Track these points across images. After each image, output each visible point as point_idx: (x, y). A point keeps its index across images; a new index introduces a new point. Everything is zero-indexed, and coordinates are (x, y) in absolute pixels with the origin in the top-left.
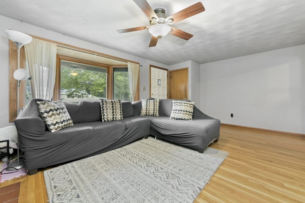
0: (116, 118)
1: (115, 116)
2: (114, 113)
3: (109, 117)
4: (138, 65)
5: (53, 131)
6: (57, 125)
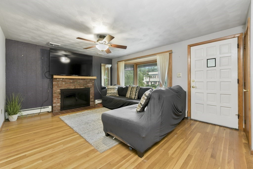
0: (131, 97)
1: (131, 96)
2: (131, 94)
4: (168, 53)
5: (107, 95)
6: (108, 94)
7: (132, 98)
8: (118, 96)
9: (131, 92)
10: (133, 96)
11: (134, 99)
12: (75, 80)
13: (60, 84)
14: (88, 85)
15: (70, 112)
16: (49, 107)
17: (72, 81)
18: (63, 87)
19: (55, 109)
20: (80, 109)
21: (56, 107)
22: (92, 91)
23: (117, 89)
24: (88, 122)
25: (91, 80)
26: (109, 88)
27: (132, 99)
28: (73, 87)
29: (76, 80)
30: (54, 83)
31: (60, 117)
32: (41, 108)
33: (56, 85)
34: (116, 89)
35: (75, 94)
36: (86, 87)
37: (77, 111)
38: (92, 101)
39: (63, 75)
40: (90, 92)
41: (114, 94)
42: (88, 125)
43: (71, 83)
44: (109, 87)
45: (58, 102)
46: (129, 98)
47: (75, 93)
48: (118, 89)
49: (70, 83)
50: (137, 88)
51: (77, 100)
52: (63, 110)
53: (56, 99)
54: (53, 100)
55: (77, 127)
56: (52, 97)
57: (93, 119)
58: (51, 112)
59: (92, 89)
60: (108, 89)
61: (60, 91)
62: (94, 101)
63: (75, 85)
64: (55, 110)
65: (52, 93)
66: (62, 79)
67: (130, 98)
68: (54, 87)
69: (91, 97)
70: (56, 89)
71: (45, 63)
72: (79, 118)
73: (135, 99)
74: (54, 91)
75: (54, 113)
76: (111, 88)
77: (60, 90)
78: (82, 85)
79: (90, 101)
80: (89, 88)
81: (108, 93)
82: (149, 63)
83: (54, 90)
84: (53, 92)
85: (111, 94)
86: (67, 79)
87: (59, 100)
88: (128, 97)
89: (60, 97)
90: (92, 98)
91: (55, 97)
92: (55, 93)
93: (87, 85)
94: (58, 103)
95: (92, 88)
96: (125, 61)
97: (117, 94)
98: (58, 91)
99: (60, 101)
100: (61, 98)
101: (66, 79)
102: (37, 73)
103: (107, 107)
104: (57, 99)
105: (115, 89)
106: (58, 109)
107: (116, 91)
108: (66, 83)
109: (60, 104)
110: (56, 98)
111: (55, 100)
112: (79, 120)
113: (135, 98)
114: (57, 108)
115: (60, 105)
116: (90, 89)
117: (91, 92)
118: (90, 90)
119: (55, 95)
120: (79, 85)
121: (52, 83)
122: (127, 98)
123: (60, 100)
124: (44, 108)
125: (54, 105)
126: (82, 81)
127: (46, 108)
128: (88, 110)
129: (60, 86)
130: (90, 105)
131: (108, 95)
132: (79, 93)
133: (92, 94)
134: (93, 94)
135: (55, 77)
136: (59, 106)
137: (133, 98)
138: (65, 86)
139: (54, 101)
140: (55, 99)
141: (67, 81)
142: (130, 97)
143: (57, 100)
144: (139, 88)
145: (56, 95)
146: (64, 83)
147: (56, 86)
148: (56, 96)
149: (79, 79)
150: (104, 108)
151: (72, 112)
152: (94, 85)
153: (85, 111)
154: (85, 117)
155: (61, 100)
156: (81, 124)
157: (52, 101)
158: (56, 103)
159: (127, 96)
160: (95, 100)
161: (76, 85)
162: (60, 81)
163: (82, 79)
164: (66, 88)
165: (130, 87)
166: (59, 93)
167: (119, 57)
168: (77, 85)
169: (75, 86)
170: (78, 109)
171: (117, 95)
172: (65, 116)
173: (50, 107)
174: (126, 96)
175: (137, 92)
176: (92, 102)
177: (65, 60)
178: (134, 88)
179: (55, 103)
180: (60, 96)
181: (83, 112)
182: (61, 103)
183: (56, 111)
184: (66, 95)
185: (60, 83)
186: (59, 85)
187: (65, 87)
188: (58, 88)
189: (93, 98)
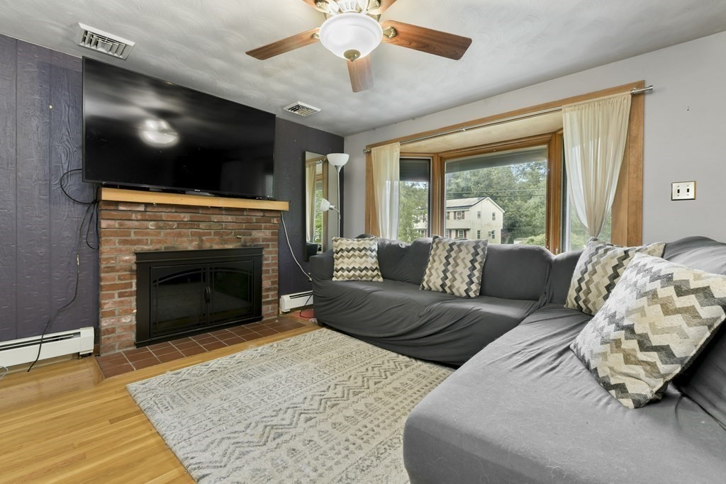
0: (450, 288)
2: (449, 275)
3: (433, 282)
4: (627, 96)
5: (334, 279)
6: (340, 273)
7: (453, 294)
8: (381, 279)
9: (450, 267)
10: (457, 284)
11: (464, 294)
12: (199, 216)
13: (132, 231)
14: (257, 234)
15: (180, 357)
16: (82, 331)
17: (186, 217)
18: (147, 244)
19: (111, 341)
20: (222, 337)
21: (113, 331)
22: (270, 260)
23: (374, 254)
24: (276, 421)
25: (267, 214)
26: (341, 250)
27: (453, 297)
28: (192, 241)
29: (204, 211)
30: (104, 224)
31: (132, 386)
32: (41, 342)
33: (115, 234)
34: (372, 251)
35: (202, 271)
36: (248, 244)
37: (210, 348)
38: (270, 299)
39: (147, 190)
40: (261, 265)
41: (364, 272)
42: (282, 452)
43: (182, 224)
44: (341, 243)
45: (125, 308)
46: (438, 291)
47: (200, 270)
48: (378, 252)
49: (178, 228)
50: (475, 248)
51: (208, 301)
52: (149, 343)
53: (116, 295)
54: (103, 301)
55: (224, 472)
56: (98, 287)
57: (295, 400)
58: (90, 354)
59: (270, 253)
60: (340, 253)
61: (134, 258)
62: (278, 302)
63: (200, 235)
64: (113, 347)
65: (97, 269)
66: (142, 208)
67: (444, 291)
68: (107, 241)
69: (266, 283)
70: (116, 250)
71: (64, 130)
72: (228, 391)
73: (468, 297)
74: (108, 259)
75: (107, 358)
76: (353, 249)
77: (137, 254)
78: (230, 236)
79: (263, 300)
80: (260, 249)
81: (339, 268)
82: (497, 151)
83: (103, 256)
84: (103, 266)
85: (352, 273)
86: (164, 210)
87: (131, 302)
88: (433, 289)
89: (134, 288)
90: (269, 290)
91: (113, 287)
92: (112, 269)
93: (250, 235)
94: (127, 312)
95: (270, 249)
96: (403, 141)
97: (376, 272)
98: (126, 261)
99: (134, 304)
100: (138, 293)
101: (161, 209)
102: (20, 174)
103: (338, 328)
104: (121, 295)
105: (369, 253)
106: (123, 339)
107: (371, 261)
108: (161, 224)
109: (134, 318)
110: (116, 293)
111: (111, 301)
112: (226, 405)
113: (472, 294)
114: (119, 337)
115: (134, 323)
116: (264, 253)
117: (265, 262)
118: (261, 256)
119: (108, 278)
120: (216, 234)
121: (98, 224)
122: (430, 289)
123: (133, 299)
124: (56, 339)
125: (105, 323)
126: (230, 218)
127: (68, 337)
128: (261, 341)
129: (133, 237)
130: (260, 319)
131: (338, 277)
132: (216, 269)
133: (271, 274)
134: (273, 270)
135: (108, 195)
136: (131, 327)
137: (457, 294)
138: (157, 239)
139: (107, 305)
140: (112, 296)
141: (164, 216)
142: (443, 286)
143: (121, 302)
144: (483, 250)
145: (113, 279)
146: (151, 225)
147: (117, 240)
148: (117, 282)
149: (217, 211)
150: (324, 330)
151: (189, 354)
152: (279, 237)
153: (246, 348)
154: (252, 385)
155: (137, 300)
156: (242, 438)
157: (98, 305)
158: (117, 313)
159: (431, 285)
160: (279, 297)
161: (205, 234)
162: (134, 217)
163: (229, 210)
164: (161, 247)
165: (440, 245)
166: (131, 270)
167: (373, 128)
168: (209, 234)
169: (202, 241)
170: (213, 339)
171: (375, 279)
172: (154, 381)
173: (88, 333)
174: (424, 283)
175: (477, 265)
176: (270, 306)
177: (156, 134)
178: (462, 248)
179: (112, 314)
180: (134, 282)
181: (238, 355)
182: (137, 316)
183: (118, 351)
184: (160, 279)
185: (136, 223)
186: (129, 235)
187: (160, 242)
188: (123, 247)
189: (274, 289)
